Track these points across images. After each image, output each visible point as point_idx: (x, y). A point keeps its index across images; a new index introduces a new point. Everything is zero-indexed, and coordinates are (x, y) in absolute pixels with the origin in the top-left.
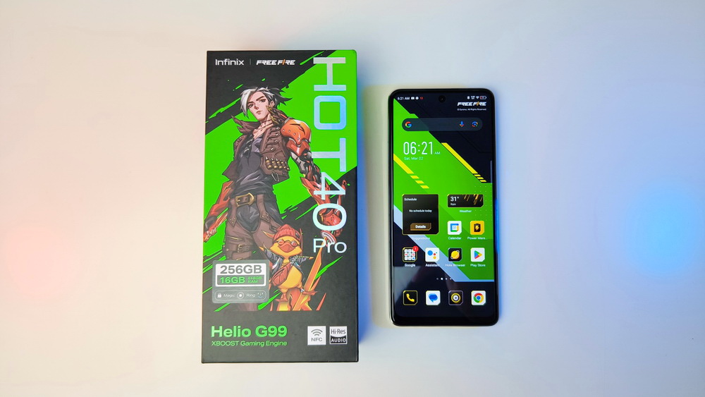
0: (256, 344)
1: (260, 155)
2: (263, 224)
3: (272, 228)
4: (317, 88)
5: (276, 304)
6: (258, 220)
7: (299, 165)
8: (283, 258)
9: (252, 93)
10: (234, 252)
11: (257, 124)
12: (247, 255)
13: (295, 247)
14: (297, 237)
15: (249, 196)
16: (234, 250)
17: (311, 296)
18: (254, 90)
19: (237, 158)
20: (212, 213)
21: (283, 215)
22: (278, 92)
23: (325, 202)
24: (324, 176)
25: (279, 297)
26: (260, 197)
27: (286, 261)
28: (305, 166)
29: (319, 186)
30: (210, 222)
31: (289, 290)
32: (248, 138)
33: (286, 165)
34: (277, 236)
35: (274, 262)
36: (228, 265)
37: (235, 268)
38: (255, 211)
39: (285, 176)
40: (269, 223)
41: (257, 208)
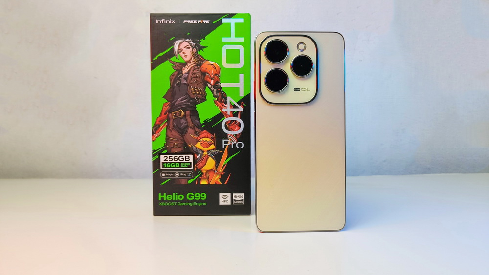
0: (187, 204)
1: (187, 85)
2: (190, 130)
3: (196, 133)
4: (225, 39)
5: (199, 180)
6: (187, 127)
7: (212, 91)
8: (203, 152)
9: (181, 43)
10: (172, 148)
11: (185, 64)
12: (181, 150)
13: (210, 145)
14: (212, 138)
15: (181, 112)
16: (172, 146)
17: (222, 175)
18: (182, 41)
19: (172, 87)
20: (157, 123)
21: (203, 124)
22: (198, 42)
23: (230, 116)
24: (229, 99)
25: (201, 176)
26: (188, 112)
27: (205, 153)
28: (217, 92)
29: (226, 105)
30: (156, 129)
31: (208, 171)
32: (179, 74)
33: (205, 92)
35: (197, 155)
36: (168, 156)
37: (173, 158)
38: (185, 121)
39: (204, 99)
40: (194, 129)
41: (186, 120)
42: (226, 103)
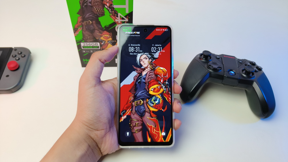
2: (96, 31)
3: (100, 32)
6: (94, 29)
7: (108, 10)
12: (92, 40)
13: (109, 38)
14: (110, 35)
15: (89, 22)
16: (87, 38)
19: (82, 7)
20: (76, 27)
23: (120, 24)
26: (94, 22)
28: (111, 11)
29: (117, 18)
30: (75, 30)
33: (104, 11)
34: (102, 35)
36: (85, 43)
37: (88, 44)
38: (93, 27)
39: (103, 14)
40: (99, 31)
41: (93, 25)
42: (117, 16)
